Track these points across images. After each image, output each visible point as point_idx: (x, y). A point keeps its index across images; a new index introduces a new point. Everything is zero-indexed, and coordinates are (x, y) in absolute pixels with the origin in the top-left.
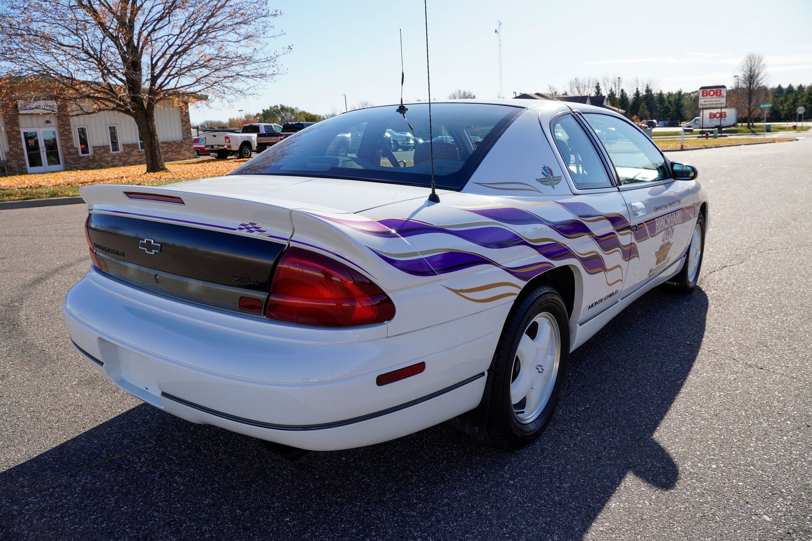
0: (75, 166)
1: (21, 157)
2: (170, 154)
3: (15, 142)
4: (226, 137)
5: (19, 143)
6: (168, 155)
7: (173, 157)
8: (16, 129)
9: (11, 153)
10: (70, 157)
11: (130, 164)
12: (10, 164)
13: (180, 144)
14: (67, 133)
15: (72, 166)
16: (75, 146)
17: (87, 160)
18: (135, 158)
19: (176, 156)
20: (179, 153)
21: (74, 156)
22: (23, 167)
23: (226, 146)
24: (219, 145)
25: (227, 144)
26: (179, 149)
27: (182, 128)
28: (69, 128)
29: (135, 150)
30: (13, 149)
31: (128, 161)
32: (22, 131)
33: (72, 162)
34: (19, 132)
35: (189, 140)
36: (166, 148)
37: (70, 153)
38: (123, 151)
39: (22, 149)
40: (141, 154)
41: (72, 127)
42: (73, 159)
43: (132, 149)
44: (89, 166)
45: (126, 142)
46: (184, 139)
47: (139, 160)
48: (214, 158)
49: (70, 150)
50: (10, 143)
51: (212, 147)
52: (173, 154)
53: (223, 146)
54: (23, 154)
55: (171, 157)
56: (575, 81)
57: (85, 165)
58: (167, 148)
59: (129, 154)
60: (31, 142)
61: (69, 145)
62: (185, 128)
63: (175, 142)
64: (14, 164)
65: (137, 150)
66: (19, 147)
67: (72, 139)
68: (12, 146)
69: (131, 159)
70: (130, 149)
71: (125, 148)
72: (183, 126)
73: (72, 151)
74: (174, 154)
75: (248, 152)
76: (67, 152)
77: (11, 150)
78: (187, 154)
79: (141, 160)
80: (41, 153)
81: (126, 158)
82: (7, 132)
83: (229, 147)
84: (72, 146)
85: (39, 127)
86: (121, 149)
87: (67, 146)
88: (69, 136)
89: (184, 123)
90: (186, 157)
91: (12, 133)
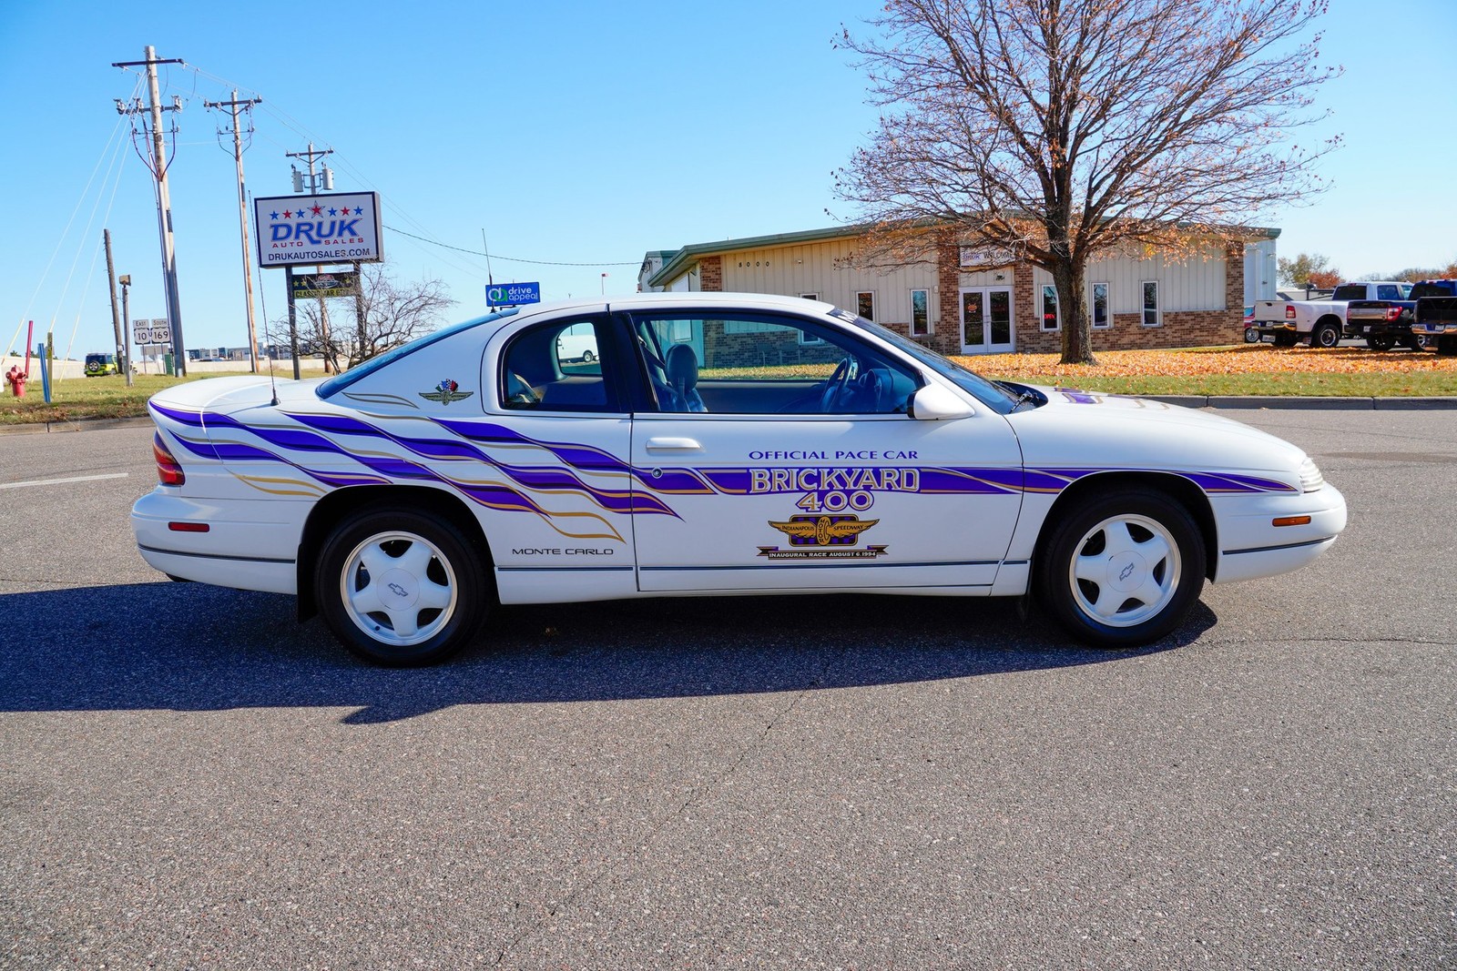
0: (1032, 346)
1: (954, 330)
2: (1198, 333)
3: (950, 307)
4: (1288, 307)
5: (955, 310)
6: (1192, 336)
7: (1202, 338)
8: (954, 288)
9: (944, 323)
10: (1025, 332)
11: (1122, 348)
12: (938, 338)
13: (1218, 317)
14: (1027, 294)
15: (1027, 346)
16: (1036, 315)
17: (1051, 338)
18: (1132, 337)
19: (1208, 338)
20: (1214, 332)
21: (1031, 331)
22: (956, 345)
23: (1286, 324)
24: (1275, 322)
25: (1288, 320)
26: (1215, 326)
27: (1227, 289)
28: (1030, 286)
29: (1135, 325)
30: (946, 318)
31: (1119, 342)
32: (962, 291)
33: (1027, 340)
34: (956, 293)
35: (1236, 311)
36: (1191, 322)
37: (1025, 327)
38: (1112, 325)
39: (957, 318)
40: (1142, 331)
41: (1035, 286)
42: (1029, 336)
43: (1129, 322)
44: (1053, 347)
45: (1120, 310)
46: (1228, 308)
47: (1138, 341)
48: (1270, 344)
49: (1026, 322)
50: (942, 310)
51: (1263, 323)
52: (1202, 334)
53: (1282, 322)
54: (957, 326)
55: (1198, 338)
57: (1047, 345)
58: (1193, 322)
59: (1122, 331)
60: (973, 307)
61: (1026, 313)
62: (1232, 288)
63: (1208, 313)
64: (943, 340)
65: (1137, 324)
66: (954, 315)
67: (1033, 304)
68: (944, 313)
69: (1125, 340)
70: (1125, 323)
71: (1117, 321)
72: (1229, 285)
73: (1030, 323)
74: (1205, 333)
75: (1332, 335)
76: (1022, 324)
77: (942, 318)
78: (1231, 334)
79: (1142, 341)
80: (984, 325)
81: (1117, 337)
82: (941, 293)
83: (1294, 325)
84: (1031, 316)
85: (986, 285)
86: (1110, 322)
87: (1023, 314)
88: (1029, 299)
89: (1230, 280)
90: (1227, 340)
91: (948, 294)
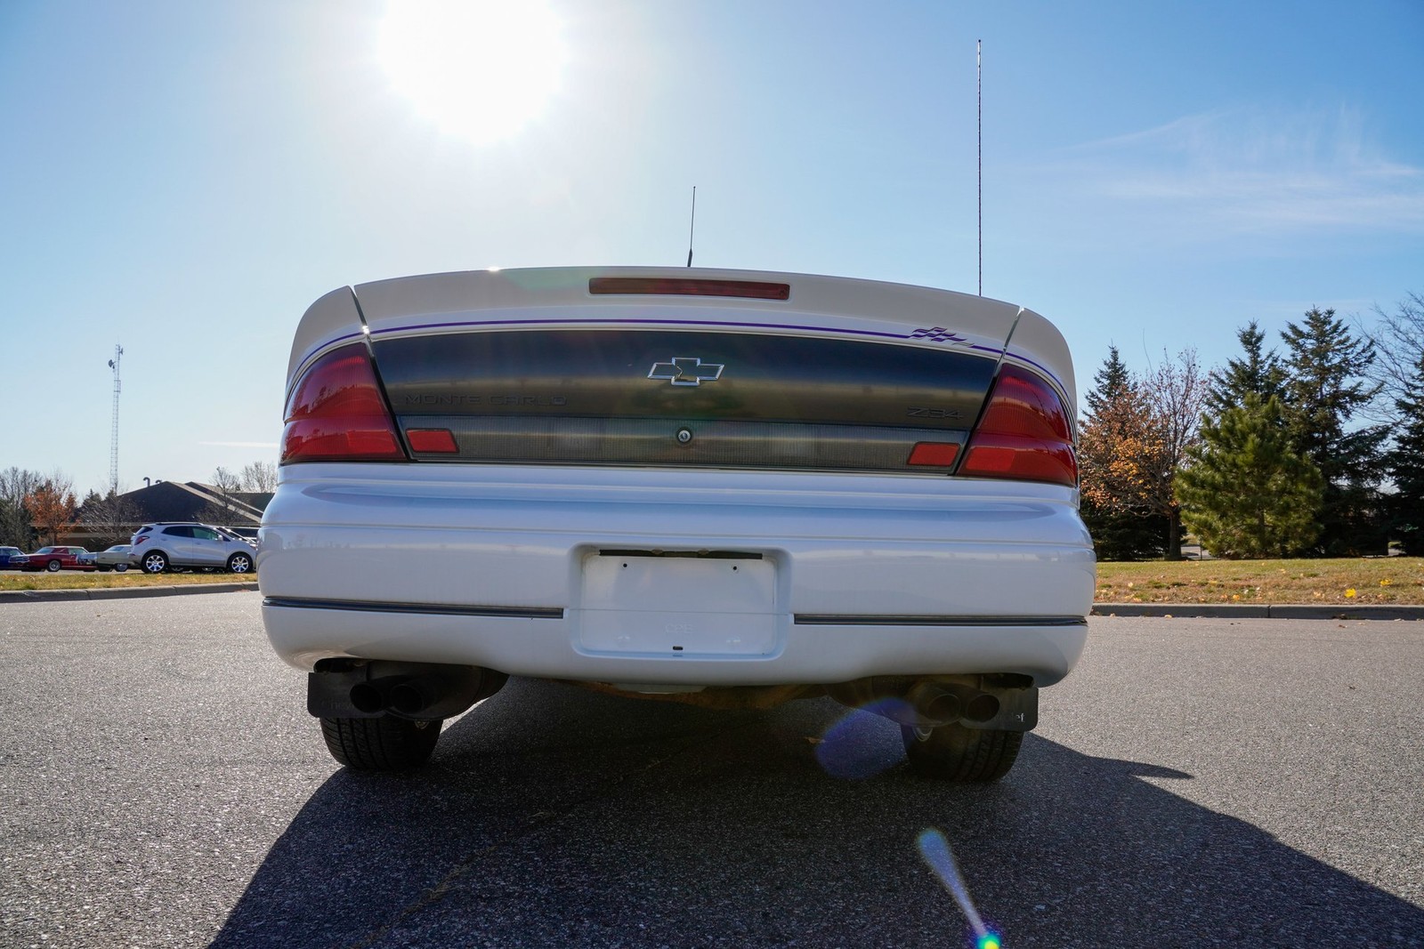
56: (254, 469)
